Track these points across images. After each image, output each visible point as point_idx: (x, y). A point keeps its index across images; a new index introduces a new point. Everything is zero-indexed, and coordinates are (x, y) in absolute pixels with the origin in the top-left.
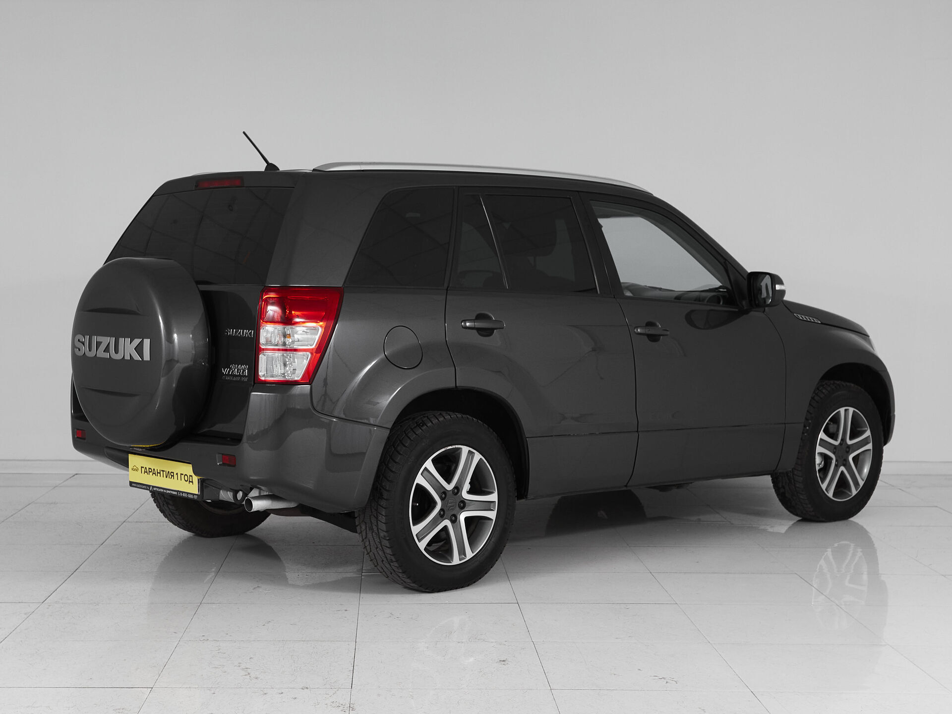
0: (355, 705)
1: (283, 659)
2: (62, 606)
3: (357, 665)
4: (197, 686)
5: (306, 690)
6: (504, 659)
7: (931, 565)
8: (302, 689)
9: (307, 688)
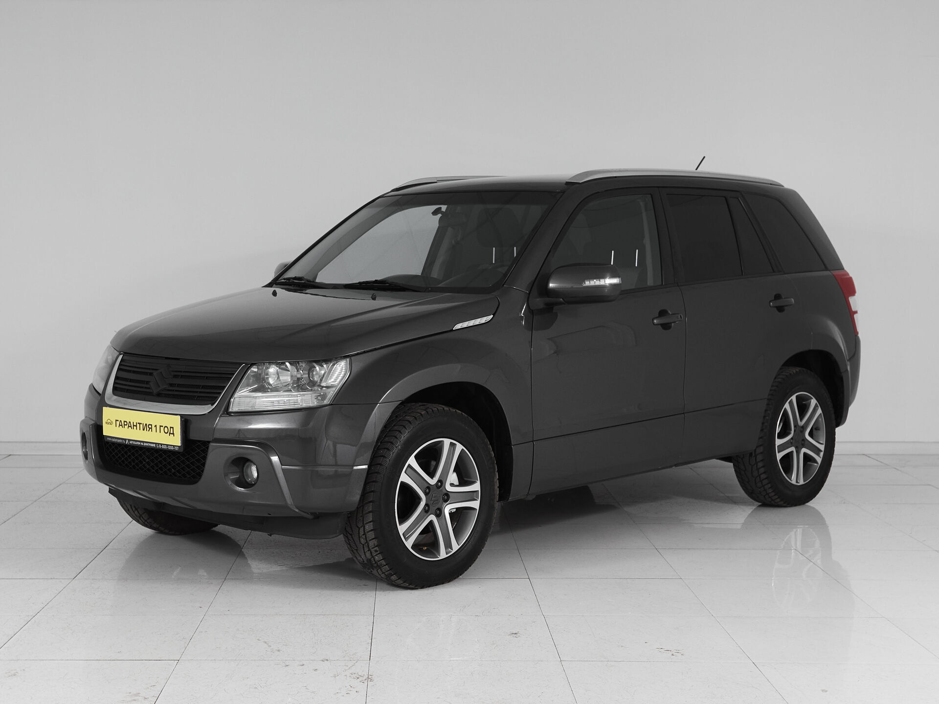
0: (373, 677)
1: (305, 632)
2: (92, 582)
3: (374, 638)
4: (221, 659)
5: (326, 661)
6: (516, 632)
7: (925, 541)
8: (323, 661)
9: (327, 660)
